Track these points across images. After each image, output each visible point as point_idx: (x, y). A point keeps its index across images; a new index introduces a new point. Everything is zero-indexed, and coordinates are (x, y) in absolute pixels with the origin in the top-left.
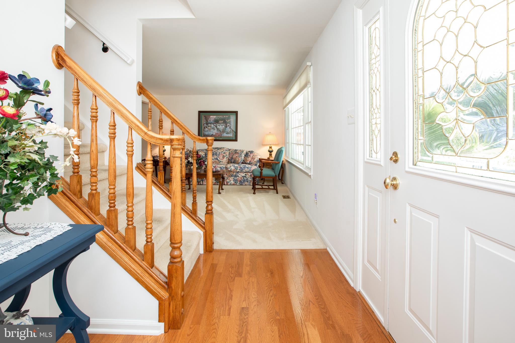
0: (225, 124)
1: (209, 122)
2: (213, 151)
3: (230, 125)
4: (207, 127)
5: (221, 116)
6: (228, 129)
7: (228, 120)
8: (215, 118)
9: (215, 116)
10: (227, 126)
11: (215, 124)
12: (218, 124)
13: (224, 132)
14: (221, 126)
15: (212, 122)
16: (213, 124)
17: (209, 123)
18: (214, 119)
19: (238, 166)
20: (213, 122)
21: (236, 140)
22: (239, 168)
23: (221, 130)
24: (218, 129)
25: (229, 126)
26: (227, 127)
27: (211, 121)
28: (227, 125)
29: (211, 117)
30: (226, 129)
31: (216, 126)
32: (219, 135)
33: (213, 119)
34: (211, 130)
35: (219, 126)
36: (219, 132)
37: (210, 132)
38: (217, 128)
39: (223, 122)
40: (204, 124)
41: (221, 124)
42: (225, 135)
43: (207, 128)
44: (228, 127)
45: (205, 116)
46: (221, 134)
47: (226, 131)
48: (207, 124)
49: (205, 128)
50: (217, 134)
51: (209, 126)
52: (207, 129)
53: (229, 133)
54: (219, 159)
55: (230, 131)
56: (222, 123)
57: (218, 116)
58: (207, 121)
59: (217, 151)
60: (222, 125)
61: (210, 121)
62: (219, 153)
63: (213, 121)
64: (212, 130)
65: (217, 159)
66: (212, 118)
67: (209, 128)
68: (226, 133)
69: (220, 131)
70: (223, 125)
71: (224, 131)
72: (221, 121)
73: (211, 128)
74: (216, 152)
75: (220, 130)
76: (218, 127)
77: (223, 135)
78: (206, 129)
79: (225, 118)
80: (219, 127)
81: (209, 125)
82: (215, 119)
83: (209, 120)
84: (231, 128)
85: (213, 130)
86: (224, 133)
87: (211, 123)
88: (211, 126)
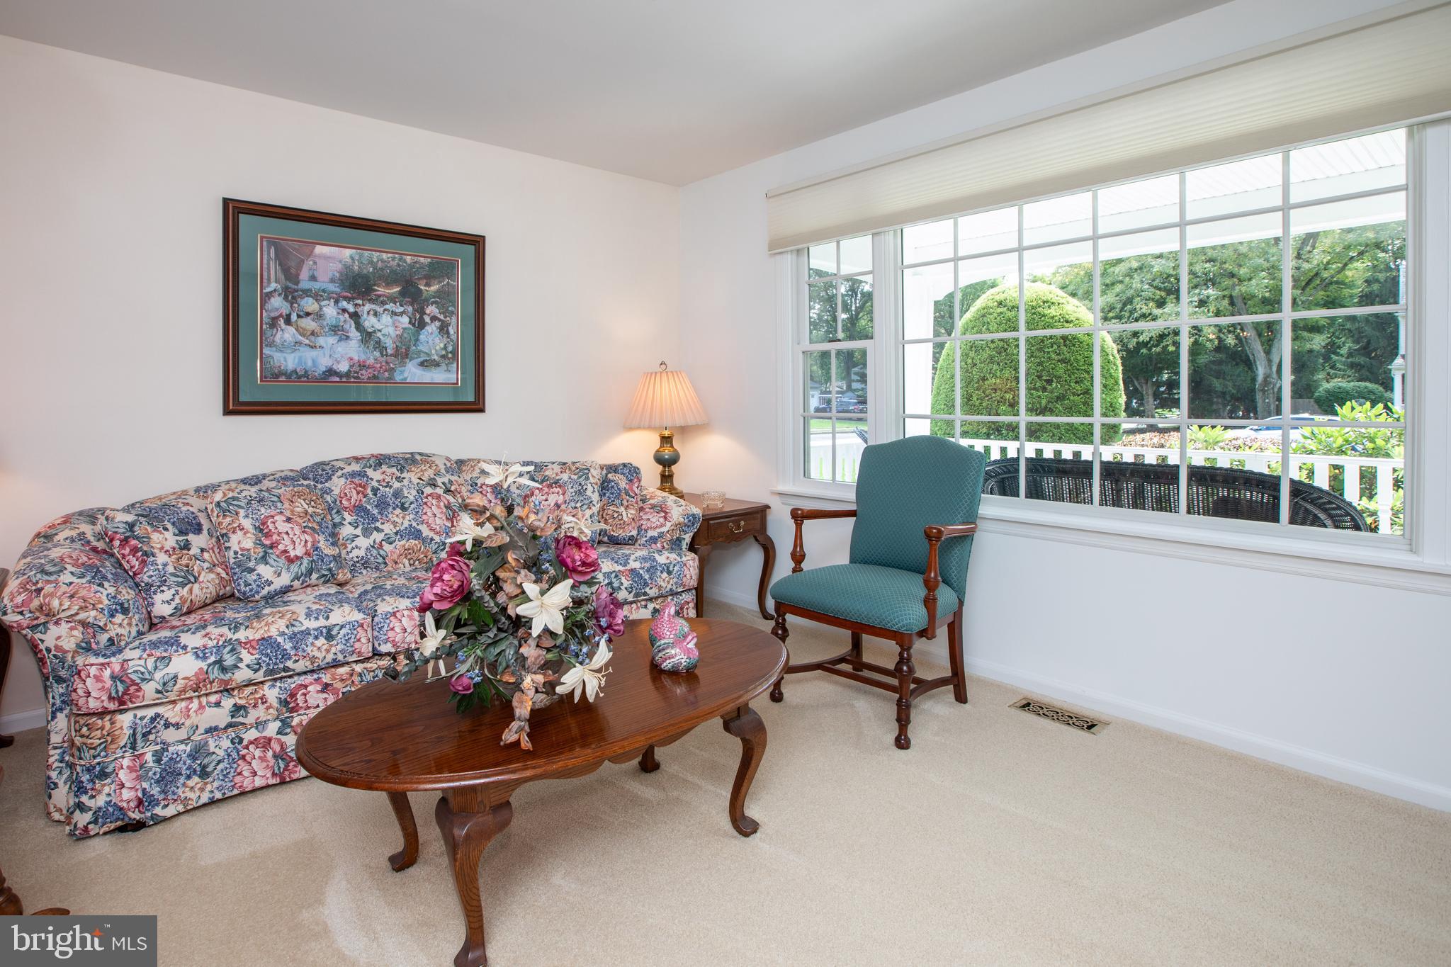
0: (410, 309)
1: (305, 284)
2: (375, 484)
3: (442, 317)
4: (289, 316)
5: (384, 256)
6: (431, 340)
7: (428, 285)
8: (349, 261)
9: (348, 253)
10: (427, 319)
11: (348, 299)
12: (371, 301)
13: (403, 353)
14: (386, 319)
15: (324, 286)
16: (337, 302)
17: (307, 293)
18: (340, 266)
19: (621, 568)
20: (333, 288)
21: (476, 406)
22: (626, 583)
23: (390, 345)
24: (367, 336)
25: (434, 319)
26: (422, 325)
27: (323, 283)
28: (423, 313)
29: (319, 250)
30: (422, 337)
31: (355, 316)
32: (375, 377)
33: (334, 269)
34: (321, 341)
35: (376, 314)
36: (372, 357)
37: (314, 353)
38: (359, 327)
39: (403, 294)
40: (270, 295)
41: (390, 306)
42: (412, 372)
43: (288, 321)
44: (432, 328)
45: (273, 242)
46: (392, 370)
47: (420, 352)
48: (291, 295)
49: (273, 323)
50: (363, 366)
51: (308, 314)
52: (291, 330)
53: (438, 365)
54: (431, 534)
55: (445, 348)
56: (392, 299)
57: (366, 253)
58: (290, 275)
59: (399, 479)
60: (394, 314)
61: (313, 278)
62: (414, 493)
63: (332, 281)
64: (328, 341)
65: (417, 534)
66: (327, 258)
67: (308, 324)
68: (422, 364)
69: (379, 346)
70: (401, 314)
71: (408, 349)
72: (388, 285)
73: (322, 327)
74: (397, 485)
75: (379, 342)
76: (369, 322)
77: (398, 378)
78: (287, 334)
79: (412, 266)
80: (378, 326)
81: (309, 304)
82: (346, 267)
83: (304, 275)
84: (448, 332)
85: (332, 340)
86: (403, 364)
87: (317, 296)
88: (319, 316)
